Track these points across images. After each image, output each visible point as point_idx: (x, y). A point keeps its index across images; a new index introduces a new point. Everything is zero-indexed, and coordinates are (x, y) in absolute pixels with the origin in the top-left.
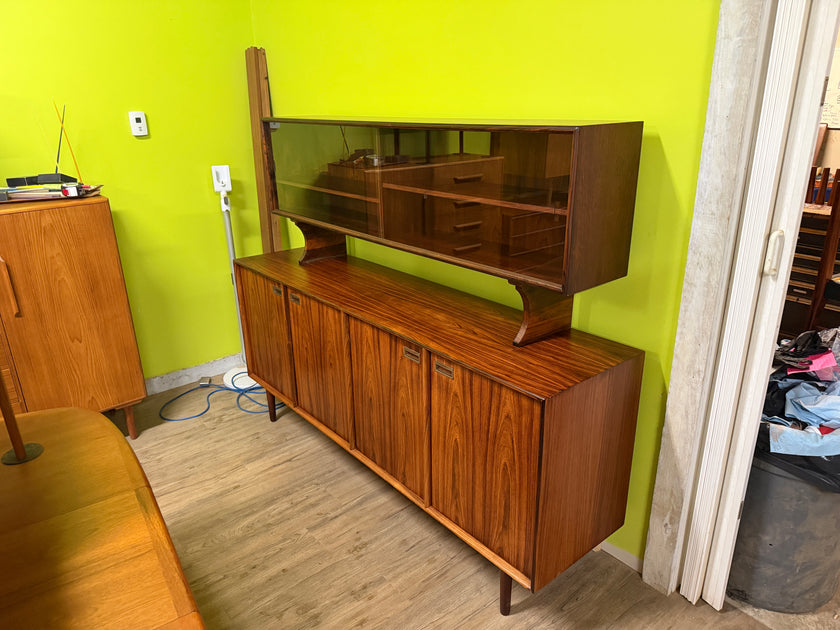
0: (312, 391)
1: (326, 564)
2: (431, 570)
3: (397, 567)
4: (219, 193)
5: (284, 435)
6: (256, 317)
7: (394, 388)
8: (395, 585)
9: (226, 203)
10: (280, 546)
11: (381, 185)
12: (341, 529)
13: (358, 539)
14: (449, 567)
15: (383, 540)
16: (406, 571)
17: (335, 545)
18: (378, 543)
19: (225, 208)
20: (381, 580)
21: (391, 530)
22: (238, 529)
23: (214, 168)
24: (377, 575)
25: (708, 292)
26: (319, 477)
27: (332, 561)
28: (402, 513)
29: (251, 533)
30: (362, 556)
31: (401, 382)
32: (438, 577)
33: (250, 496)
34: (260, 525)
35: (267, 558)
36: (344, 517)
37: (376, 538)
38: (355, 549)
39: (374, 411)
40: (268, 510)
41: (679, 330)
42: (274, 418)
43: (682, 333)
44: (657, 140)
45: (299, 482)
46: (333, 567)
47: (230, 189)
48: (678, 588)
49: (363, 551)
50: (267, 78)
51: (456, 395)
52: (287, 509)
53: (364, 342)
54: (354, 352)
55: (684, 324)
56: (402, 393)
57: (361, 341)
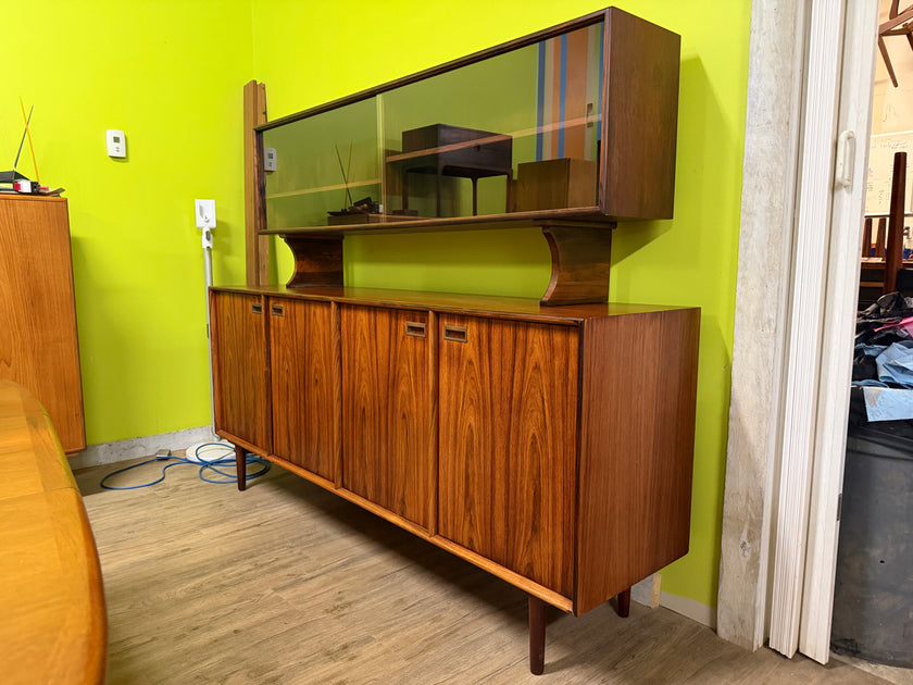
0: (291, 426)
1: (294, 624)
2: (435, 629)
3: (392, 626)
4: (200, 230)
5: (254, 502)
6: (230, 353)
7: (393, 383)
8: (386, 644)
9: (208, 239)
10: (234, 606)
12: (318, 589)
13: (340, 599)
14: (458, 626)
15: (374, 599)
16: (403, 630)
17: (309, 604)
18: (366, 603)
19: (206, 244)
20: (368, 640)
21: (386, 589)
22: (180, 591)
23: (198, 202)
24: (363, 634)
25: (772, 217)
26: (293, 540)
27: (302, 622)
28: (398, 574)
29: (198, 594)
30: (343, 615)
31: (402, 371)
32: (445, 636)
33: (201, 559)
34: (210, 586)
35: (215, 619)
36: (323, 578)
37: (364, 598)
38: (335, 608)
39: (368, 426)
40: (225, 571)
41: (740, 274)
42: (242, 487)
43: (744, 277)
44: (697, 61)
45: (267, 545)
46: (303, 627)
47: (214, 225)
48: (766, 643)
49: (346, 610)
50: (265, 113)
51: (470, 363)
52: (249, 570)
53: (358, 335)
54: (345, 355)
55: (745, 265)
56: (403, 388)
57: (355, 334)
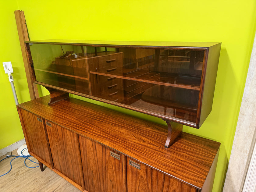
0: (61, 163)
4: (7, 74)
5: (48, 178)
6: (30, 129)
7: (105, 169)
9: (11, 78)
11: (89, 72)
19: (11, 80)
23: (4, 63)
25: (252, 118)
31: (109, 167)
41: (236, 133)
43: (238, 135)
47: (12, 71)
50: (26, 24)
51: (142, 177)
53: (88, 146)
54: (82, 150)
55: (239, 131)
56: (110, 171)
57: (86, 146)
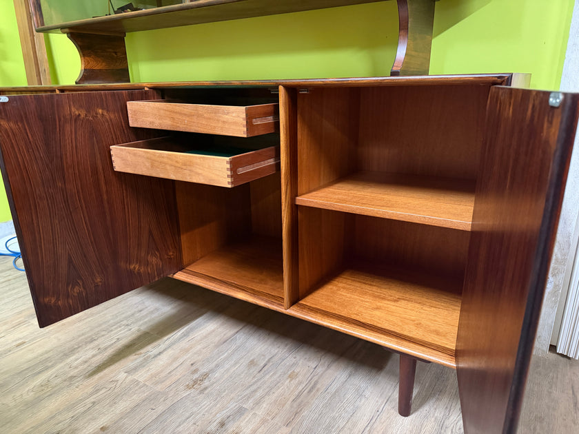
1: (161, 409)
2: (296, 386)
3: (255, 391)
8: (261, 412)
10: (92, 399)
12: (170, 364)
13: (196, 371)
14: (315, 378)
15: (227, 366)
16: (268, 393)
17: (168, 383)
18: (222, 370)
20: (240, 412)
21: (233, 353)
22: (27, 392)
24: (233, 406)
26: (126, 318)
27: (169, 403)
28: (238, 336)
29: (47, 392)
30: (206, 388)
32: (310, 391)
33: (40, 351)
34: (58, 380)
35: (75, 419)
36: (170, 352)
37: (217, 366)
38: (195, 382)
40: (68, 361)
45: (104, 326)
46: (172, 409)
49: (206, 383)
52: (94, 356)
